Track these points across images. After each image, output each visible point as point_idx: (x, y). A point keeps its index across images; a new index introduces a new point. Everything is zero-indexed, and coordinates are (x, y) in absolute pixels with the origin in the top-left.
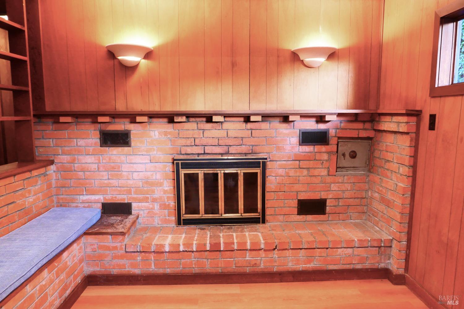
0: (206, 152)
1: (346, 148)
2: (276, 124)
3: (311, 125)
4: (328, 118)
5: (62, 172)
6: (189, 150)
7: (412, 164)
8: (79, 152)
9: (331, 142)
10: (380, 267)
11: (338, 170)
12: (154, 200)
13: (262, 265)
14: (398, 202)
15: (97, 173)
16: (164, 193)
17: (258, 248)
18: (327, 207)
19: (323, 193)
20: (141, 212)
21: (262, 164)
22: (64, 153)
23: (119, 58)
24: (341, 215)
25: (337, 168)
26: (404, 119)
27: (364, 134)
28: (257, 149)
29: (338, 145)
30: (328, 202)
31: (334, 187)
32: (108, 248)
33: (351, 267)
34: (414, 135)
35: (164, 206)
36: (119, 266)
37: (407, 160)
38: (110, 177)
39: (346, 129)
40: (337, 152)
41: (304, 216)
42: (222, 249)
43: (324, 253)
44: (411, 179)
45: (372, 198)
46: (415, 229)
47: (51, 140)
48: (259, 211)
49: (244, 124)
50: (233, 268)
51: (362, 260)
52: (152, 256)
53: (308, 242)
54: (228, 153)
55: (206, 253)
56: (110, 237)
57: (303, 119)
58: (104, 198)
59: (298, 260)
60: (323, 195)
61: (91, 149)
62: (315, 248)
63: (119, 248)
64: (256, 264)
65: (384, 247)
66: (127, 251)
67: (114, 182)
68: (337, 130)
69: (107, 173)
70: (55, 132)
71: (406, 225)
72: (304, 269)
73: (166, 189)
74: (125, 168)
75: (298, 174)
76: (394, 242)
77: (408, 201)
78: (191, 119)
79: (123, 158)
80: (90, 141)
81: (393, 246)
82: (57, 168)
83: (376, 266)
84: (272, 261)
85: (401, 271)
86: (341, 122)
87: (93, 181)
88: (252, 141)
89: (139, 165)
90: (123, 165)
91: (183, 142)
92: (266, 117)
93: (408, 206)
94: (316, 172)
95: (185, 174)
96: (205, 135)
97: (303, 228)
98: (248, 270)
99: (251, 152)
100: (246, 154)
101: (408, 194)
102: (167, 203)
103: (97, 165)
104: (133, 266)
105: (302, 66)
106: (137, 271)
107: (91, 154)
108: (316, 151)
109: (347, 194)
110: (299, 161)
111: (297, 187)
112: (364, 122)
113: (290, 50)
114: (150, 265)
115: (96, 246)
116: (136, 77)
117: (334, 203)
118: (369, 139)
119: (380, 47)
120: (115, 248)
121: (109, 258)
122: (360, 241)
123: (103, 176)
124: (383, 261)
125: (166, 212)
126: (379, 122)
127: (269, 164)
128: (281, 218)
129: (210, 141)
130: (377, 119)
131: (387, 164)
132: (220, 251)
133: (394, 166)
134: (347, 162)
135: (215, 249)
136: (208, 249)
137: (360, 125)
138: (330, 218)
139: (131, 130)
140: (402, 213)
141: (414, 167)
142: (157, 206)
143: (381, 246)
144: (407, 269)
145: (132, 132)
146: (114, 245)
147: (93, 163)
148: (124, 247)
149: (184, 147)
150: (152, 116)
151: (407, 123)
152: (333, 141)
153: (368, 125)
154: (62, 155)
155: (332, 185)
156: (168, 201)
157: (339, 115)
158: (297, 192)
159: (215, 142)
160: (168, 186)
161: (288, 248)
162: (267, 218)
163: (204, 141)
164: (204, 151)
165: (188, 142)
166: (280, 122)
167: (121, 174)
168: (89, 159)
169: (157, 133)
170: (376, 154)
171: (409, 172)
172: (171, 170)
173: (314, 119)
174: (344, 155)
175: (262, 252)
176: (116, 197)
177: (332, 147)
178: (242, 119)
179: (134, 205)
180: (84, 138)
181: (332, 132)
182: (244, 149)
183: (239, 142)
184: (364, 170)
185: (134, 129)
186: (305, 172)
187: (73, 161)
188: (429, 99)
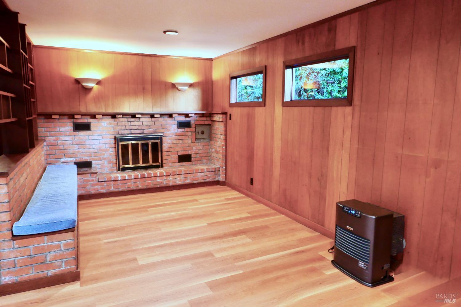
0: (132, 133)
1: (199, 129)
2: (166, 118)
3: (183, 119)
4: (190, 115)
5: (50, 146)
6: (123, 132)
7: (225, 134)
8: (61, 135)
9: (192, 126)
10: (216, 180)
11: (196, 140)
12: (104, 159)
13: (165, 183)
14: (221, 150)
15: (72, 146)
16: (110, 155)
17: (163, 175)
18: (192, 158)
19: (189, 151)
20: (97, 166)
21: (160, 138)
22: (51, 136)
23: (83, 84)
24: (198, 161)
25: (196, 139)
26: (221, 116)
27: (207, 123)
28: (157, 131)
29: (195, 128)
30: (192, 155)
31: (194, 148)
32: (89, 181)
33: (204, 181)
34: (225, 122)
35: (110, 162)
36: (95, 189)
37: (223, 132)
38: (79, 148)
39: (199, 120)
40: (195, 131)
41: (181, 163)
42: (146, 177)
43: (192, 175)
44: (225, 140)
45: (212, 152)
46: (228, 161)
47: (43, 128)
48: (159, 161)
49: (151, 119)
50: (151, 186)
51: (208, 178)
52: (112, 183)
53: (185, 171)
54: (143, 133)
55: (139, 179)
56: (90, 175)
57: (179, 116)
58: (76, 160)
59: (181, 180)
60: (190, 152)
61: (68, 133)
62: (187, 174)
63: (94, 180)
64: (162, 183)
65: (217, 171)
66: (99, 181)
67: (82, 150)
68: (195, 121)
69: (77, 145)
70: (46, 124)
71: (225, 160)
72: (183, 183)
73: (111, 152)
74: (88, 142)
75: (177, 143)
76: (221, 168)
77: (225, 150)
78: (124, 116)
79: (87, 137)
80: (67, 129)
81: (221, 170)
82: (47, 144)
83: (214, 180)
84: (169, 181)
85: (224, 180)
86: (196, 117)
87: (69, 150)
88: (155, 127)
89: (96, 141)
90: (87, 141)
91: (120, 128)
92: (162, 115)
93: (225, 152)
94: (186, 141)
95: (122, 144)
96: (131, 124)
97: (182, 167)
98: (158, 186)
99: (154, 132)
100: (152, 133)
101: (224, 147)
102: (112, 160)
103: (71, 141)
104: (102, 189)
105: (177, 90)
106: (104, 191)
107: (68, 135)
108: (185, 131)
109: (200, 152)
110: (178, 136)
111: (178, 149)
112: (207, 117)
113: (171, 83)
114: (111, 187)
115: (82, 180)
116: (91, 95)
117: (195, 156)
118: (209, 125)
119: (212, 81)
120: (93, 180)
121: (89, 186)
122: (207, 169)
123: (75, 147)
124: (217, 177)
125: (111, 165)
126: (213, 117)
127: (164, 138)
128: (170, 164)
129: (134, 127)
130: (212, 116)
131: (217, 135)
132: (145, 178)
133: (219, 136)
134: (200, 136)
135: (143, 177)
136: (139, 177)
137: (204, 119)
138: (194, 164)
139: (91, 122)
140: (222, 155)
141: (226, 135)
142: (106, 162)
143: (216, 171)
144: (226, 179)
145: (91, 123)
146: (92, 179)
147: (69, 140)
148: (97, 179)
149: (120, 131)
150: (104, 115)
151: (222, 117)
152: (193, 126)
153: (208, 119)
154: (50, 136)
155: (194, 147)
156: (112, 159)
157: (195, 114)
158: (177, 151)
159: (137, 128)
160: (112, 151)
161: (176, 174)
162: (164, 165)
163: (131, 127)
164: (131, 132)
165: (123, 128)
166: (168, 117)
167: (86, 146)
168: (67, 138)
169: (105, 123)
170: (213, 132)
171: (224, 137)
172: (114, 142)
173: (184, 116)
174: (198, 133)
175: (165, 177)
176: (83, 159)
177: (193, 129)
178: (149, 116)
179: (93, 162)
180: (63, 127)
181: (192, 122)
182: (151, 131)
183: (148, 127)
184: (207, 140)
185: (93, 122)
186: (181, 141)
187: (57, 140)
188: (229, 107)
